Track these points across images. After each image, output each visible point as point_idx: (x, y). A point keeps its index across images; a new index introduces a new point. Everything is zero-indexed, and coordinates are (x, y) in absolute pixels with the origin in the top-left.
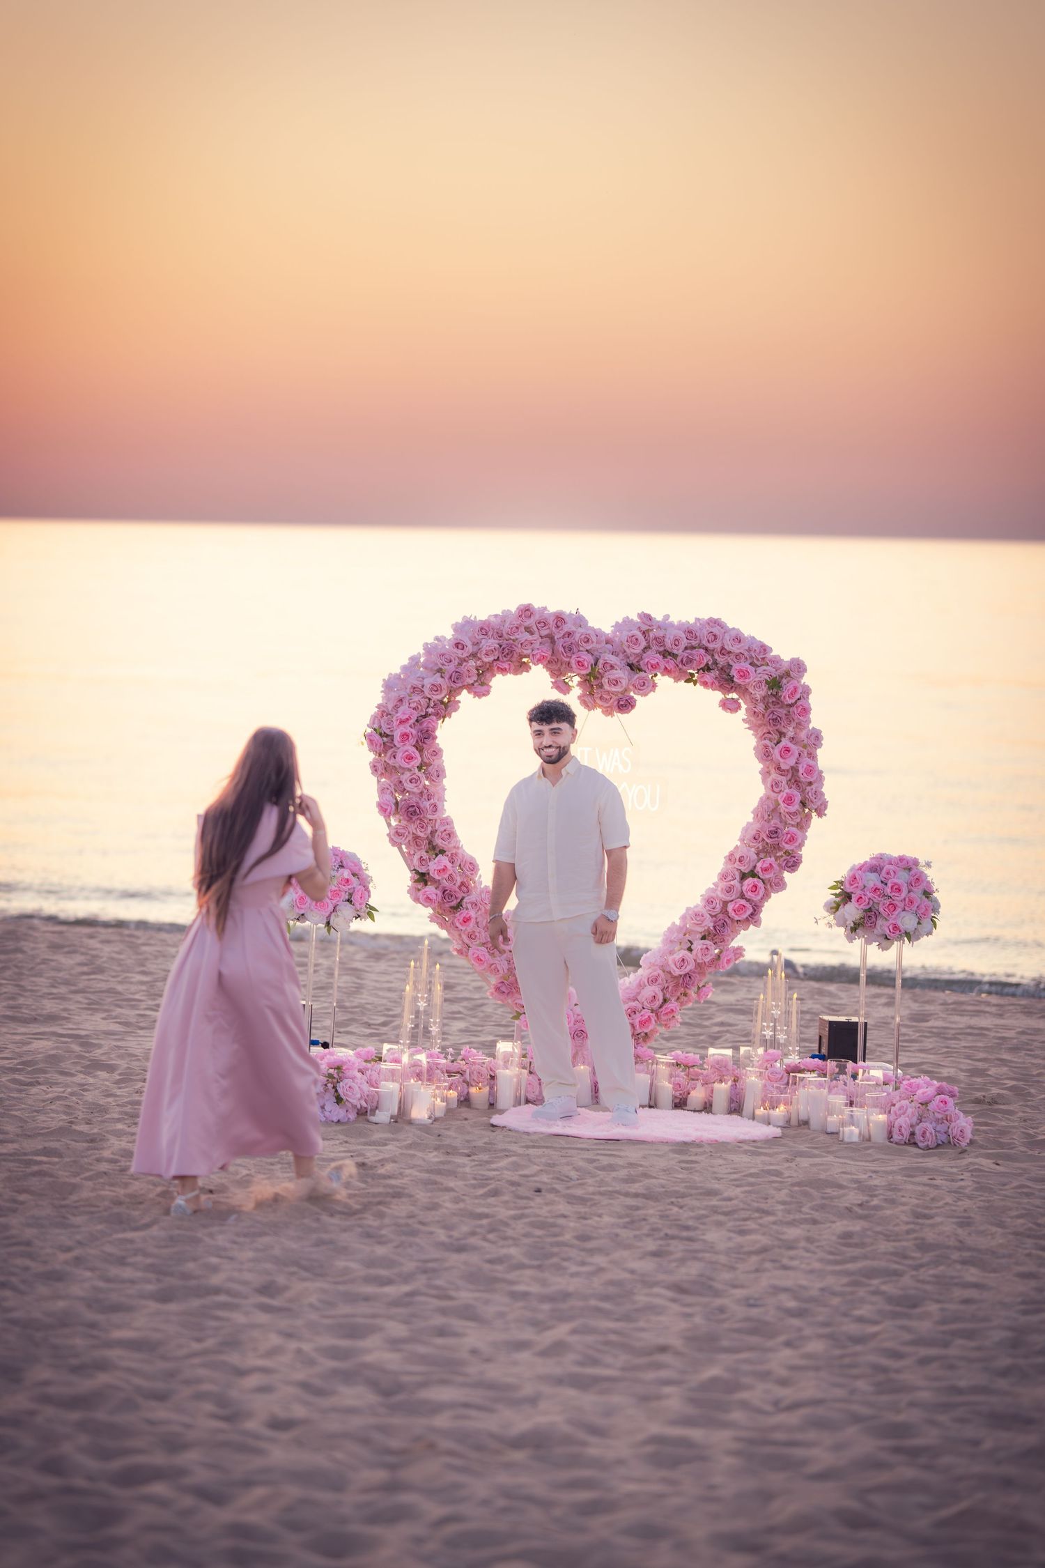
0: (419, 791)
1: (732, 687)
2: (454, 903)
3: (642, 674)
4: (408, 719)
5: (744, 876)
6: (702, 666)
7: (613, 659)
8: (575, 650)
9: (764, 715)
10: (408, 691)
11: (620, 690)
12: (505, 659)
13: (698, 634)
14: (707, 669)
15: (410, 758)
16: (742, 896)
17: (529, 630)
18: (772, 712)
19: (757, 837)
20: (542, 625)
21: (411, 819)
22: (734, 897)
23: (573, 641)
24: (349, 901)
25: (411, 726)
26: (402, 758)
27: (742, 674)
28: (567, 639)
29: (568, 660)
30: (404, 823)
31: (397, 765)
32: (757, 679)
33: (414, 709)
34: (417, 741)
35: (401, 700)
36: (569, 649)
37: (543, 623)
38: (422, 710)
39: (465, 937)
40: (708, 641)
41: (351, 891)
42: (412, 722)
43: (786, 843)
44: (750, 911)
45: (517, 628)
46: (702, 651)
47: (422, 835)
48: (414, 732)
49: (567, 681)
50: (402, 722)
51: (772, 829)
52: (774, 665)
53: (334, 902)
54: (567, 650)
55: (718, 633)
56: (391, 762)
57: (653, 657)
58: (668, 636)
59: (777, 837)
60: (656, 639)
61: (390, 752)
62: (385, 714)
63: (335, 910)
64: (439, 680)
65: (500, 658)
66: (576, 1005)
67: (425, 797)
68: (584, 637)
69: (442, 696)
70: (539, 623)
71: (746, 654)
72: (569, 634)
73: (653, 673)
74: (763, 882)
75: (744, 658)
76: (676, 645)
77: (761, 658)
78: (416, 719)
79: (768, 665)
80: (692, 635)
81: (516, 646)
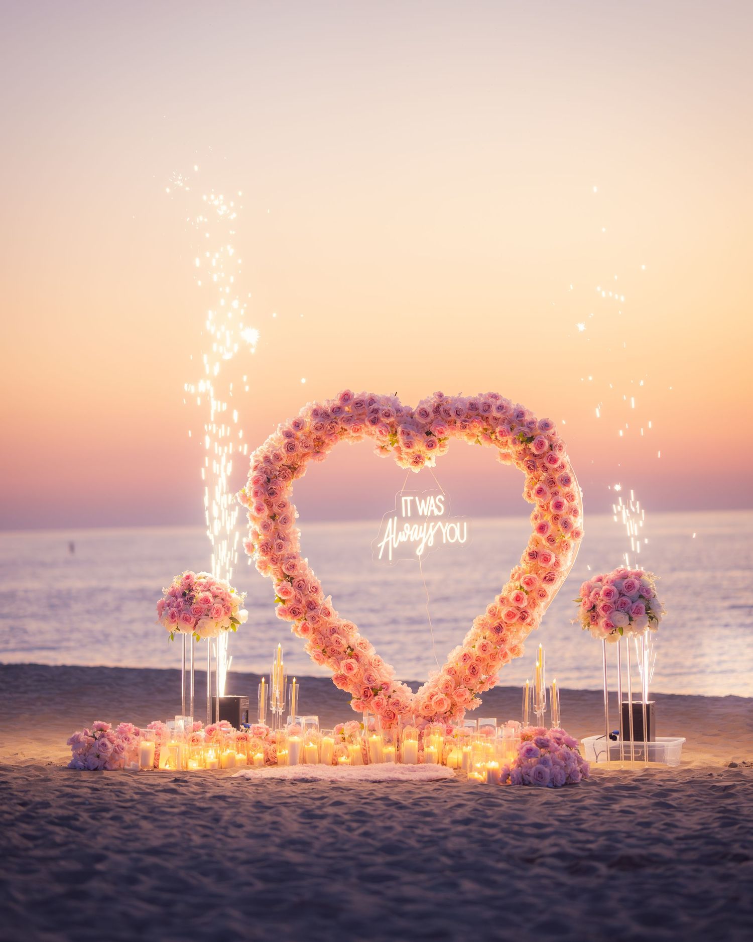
3: (432, 437)
12: (330, 433)
13: (476, 406)
20: (359, 405)
22: (506, 605)
23: (376, 416)
27: (501, 433)
32: (513, 437)
33: (265, 472)
36: (374, 422)
37: (359, 404)
40: (484, 410)
42: (262, 482)
43: (542, 562)
44: (519, 615)
50: (256, 483)
55: (491, 404)
57: (439, 424)
58: (452, 409)
60: (445, 411)
63: (197, 623)
66: (394, 691)
68: (386, 413)
69: (284, 462)
70: (357, 404)
71: (507, 418)
72: (376, 411)
73: (441, 436)
74: (527, 593)
75: (506, 421)
76: (459, 415)
77: (518, 420)
78: (267, 480)
79: (525, 426)
80: (472, 406)
81: (336, 423)
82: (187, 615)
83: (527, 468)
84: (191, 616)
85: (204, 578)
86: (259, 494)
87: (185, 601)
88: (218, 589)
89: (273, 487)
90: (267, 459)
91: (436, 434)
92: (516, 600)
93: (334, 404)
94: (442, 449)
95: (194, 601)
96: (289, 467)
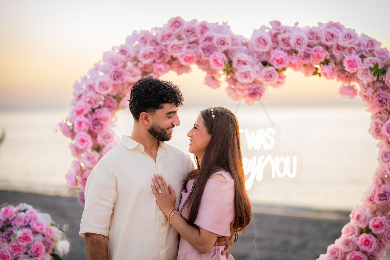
1: (347, 77)
4: (82, 111)
5: (361, 232)
6: (322, 60)
7: (244, 57)
8: (213, 51)
9: (372, 98)
11: (251, 81)
12: (159, 61)
13: (318, 35)
14: (326, 62)
16: (358, 249)
17: (179, 38)
18: (379, 95)
19: (372, 199)
20: (190, 33)
22: (351, 249)
23: (210, 43)
25: (86, 116)
27: (351, 64)
29: (206, 59)
32: (364, 68)
33: (90, 102)
34: (90, 127)
35: (80, 96)
36: (208, 50)
37: (191, 31)
38: (96, 103)
40: (327, 40)
41: (29, 246)
42: (86, 112)
45: (168, 36)
46: (321, 48)
48: (86, 120)
50: (79, 113)
51: (381, 192)
52: (380, 56)
53: (14, 255)
54: (205, 51)
55: (334, 33)
56: (76, 145)
57: (279, 54)
58: (291, 38)
59: (386, 199)
60: (283, 40)
64: (106, 79)
65: (156, 61)
68: (221, 41)
69: (109, 91)
70: (188, 31)
71: (356, 48)
72: (209, 39)
73: (280, 67)
74: (375, 236)
75: (354, 52)
76: (299, 44)
77: (369, 51)
78: (91, 110)
79: (375, 56)
80: (313, 36)
81: (166, 50)
82: (5, 254)
83: (378, 103)
84: (9, 254)
85: (24, 211)
86: (83, 125)
87: (3, 237)
88: (38, 225)
89: (98, 118)
90: (91, 87)
91: (275, 63)
92: (365, 245)
93: (164, 32)
94: (280, 80)
95: (12, 239)
96: (115, 97)
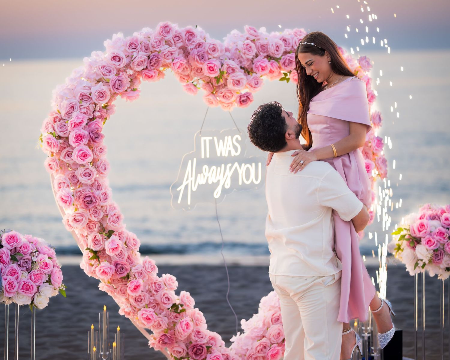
0: (91, 183)
2: (125, 274)
3: (254, 75)
4: (80, 123)
8: (207, 58)
10: (78, 98)
12: (152, 68)
13: (290, 42)
15: (85, 156)
17: (168, 43)
20: (177, 39)
21: (87, 207)
23: (205, 50)
24: (49, 281)
25: (82, 129)
26: (77, 156)
28: (200, 49)
29: (200, 66)
30: (81, 211)
31: (71, 162)
33: (85, 113)
34: (89, 141)
35: (72, 107)
36: (201, 57)
37: (178, 37)
38: (90, 114)
39: (132, 301)
42: (84, 124)
45: (160, 42)
47: (96, 220)
48: (85, 133)
49: (195, 83)
50: (76, 125)
53: (37, 284)
56: (67, 160)
57: (262, 61)
58: (270, 44)
61: (64, 152)
62: (57, 120)
64: (105, 88)
65: (149, 68)
67: (96, 186)
68: (214, 47)
70: (175, 37)
76: (277, 51)
80: (286, 42)
82: (29, 284)
84: (33, 284)
